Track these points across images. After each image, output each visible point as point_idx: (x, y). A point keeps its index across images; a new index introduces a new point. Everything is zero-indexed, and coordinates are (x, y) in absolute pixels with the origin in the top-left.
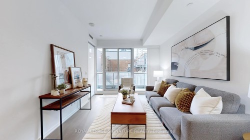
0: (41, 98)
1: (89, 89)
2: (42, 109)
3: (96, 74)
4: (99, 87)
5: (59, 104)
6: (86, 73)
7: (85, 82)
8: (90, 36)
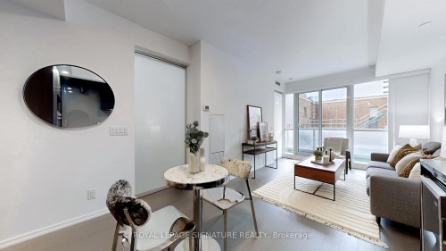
0: (243, 145)
1: (274, 146)
2: (243, 152)
3: (284, 130)
4: (289, 151)
5: (253, 152)
6: (272, 129)
7: (271, 138)
8: (277, 83)
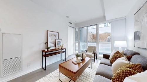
1: (64, 50)
3: (75, 43)
8: (70, 23)
